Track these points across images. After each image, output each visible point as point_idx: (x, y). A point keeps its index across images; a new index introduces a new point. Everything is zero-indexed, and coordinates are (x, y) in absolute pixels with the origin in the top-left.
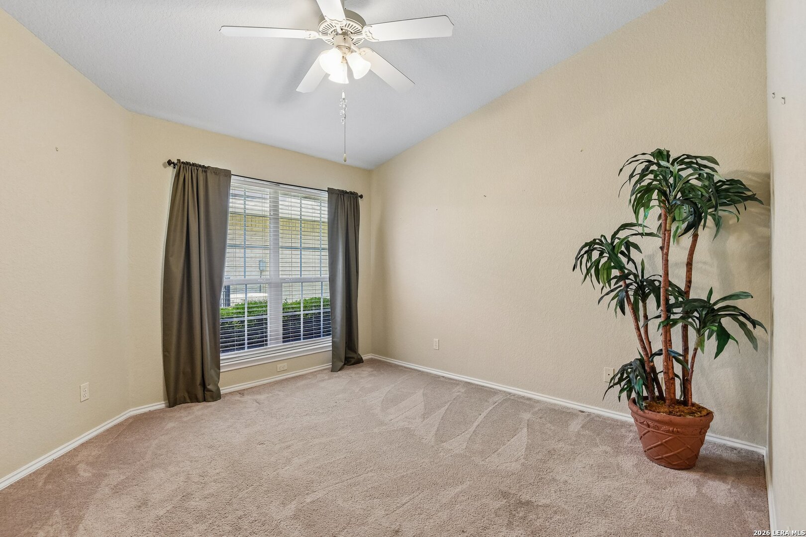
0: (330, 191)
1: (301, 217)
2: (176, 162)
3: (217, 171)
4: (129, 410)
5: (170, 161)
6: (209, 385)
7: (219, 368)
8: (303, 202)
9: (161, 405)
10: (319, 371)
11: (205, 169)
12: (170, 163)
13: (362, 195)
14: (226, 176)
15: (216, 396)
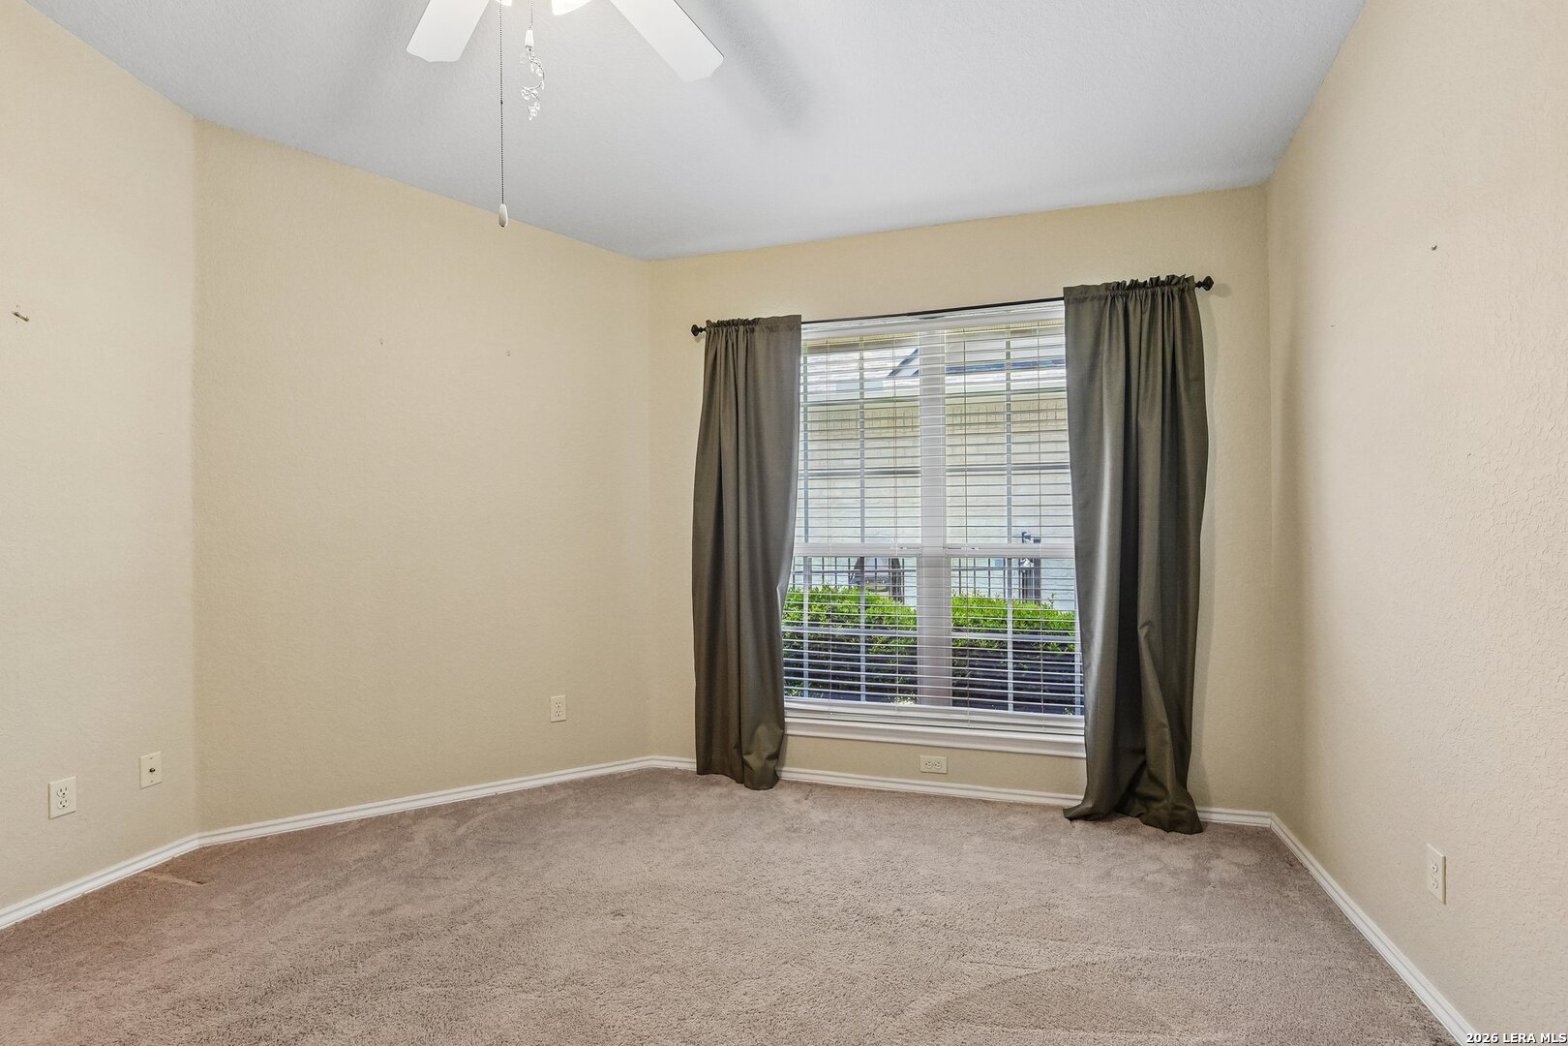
0: (1074, 297)
1: (1008, 385)
2: (704, 326)
3: (773, 325)
4: (649, 757)
5: (695, 326)
6: (749, 753)
7: (782, 725)
8: (1014, 343)
9: (689, 764)
10: (1031, 805)
11: (750, 325)
12: (696, 330)
13: (1209, 278)
14: (791, 330)
15: (766, 779)
